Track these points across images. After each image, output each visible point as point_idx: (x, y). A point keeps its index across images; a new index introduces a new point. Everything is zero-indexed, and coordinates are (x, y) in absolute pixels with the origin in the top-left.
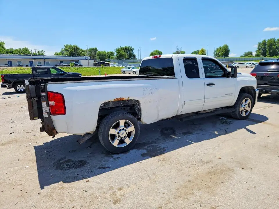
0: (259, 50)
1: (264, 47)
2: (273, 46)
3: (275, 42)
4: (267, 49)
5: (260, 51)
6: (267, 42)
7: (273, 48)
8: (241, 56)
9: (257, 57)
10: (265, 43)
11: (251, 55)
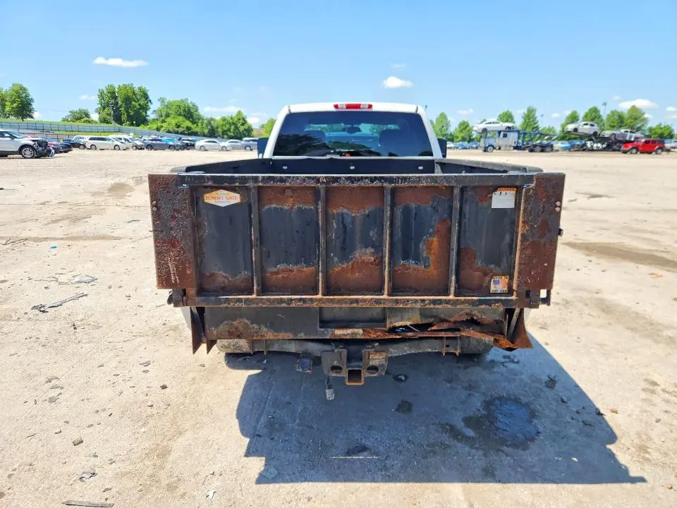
0: (104, 108)
1: (113, 101)
2: (133, 103)
3: (134, 93)
4: (121, 107)
5: (106, 110)
6: (117, 90)
7: (135, 106)
8: (64, 120)
9: (103, 125)
10: (114, 93)
11: (86, 118)
